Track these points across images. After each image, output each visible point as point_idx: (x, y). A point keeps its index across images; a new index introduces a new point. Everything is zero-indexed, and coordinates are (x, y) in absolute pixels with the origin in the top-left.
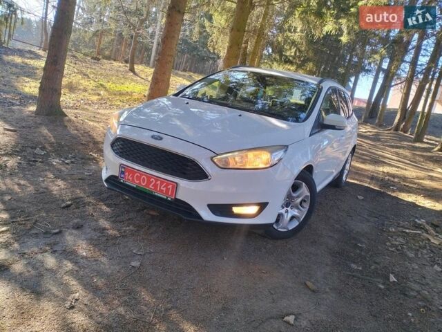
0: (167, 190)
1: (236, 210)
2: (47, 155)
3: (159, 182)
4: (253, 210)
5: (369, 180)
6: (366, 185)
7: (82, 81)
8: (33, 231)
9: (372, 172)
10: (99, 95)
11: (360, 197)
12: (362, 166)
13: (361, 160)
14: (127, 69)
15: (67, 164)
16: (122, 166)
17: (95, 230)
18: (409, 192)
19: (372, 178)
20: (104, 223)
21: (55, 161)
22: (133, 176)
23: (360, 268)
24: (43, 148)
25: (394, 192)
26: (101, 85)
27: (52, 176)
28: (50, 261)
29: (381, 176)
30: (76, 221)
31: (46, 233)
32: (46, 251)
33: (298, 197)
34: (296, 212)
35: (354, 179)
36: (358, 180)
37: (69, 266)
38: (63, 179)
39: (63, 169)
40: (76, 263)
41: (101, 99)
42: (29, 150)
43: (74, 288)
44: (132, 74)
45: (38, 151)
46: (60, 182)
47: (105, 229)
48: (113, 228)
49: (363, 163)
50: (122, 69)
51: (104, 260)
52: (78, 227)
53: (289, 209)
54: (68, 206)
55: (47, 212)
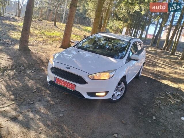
0: (72, 87)
1: (97, 94)
2: (25, 69)
3: (69, 84)
4: (104, 94)
5: (150, 74)
6: (149, 77)
7: (35, 31)
8: (24, 103)
9: (152, 70)
10: (42, 38)
11: (146, 83)
12: (148, 68)
13: (148, 65)
14: (53, 24)
15: (33, 72)
16: (55, 78)
17: (46, 102)
18: (166, 79)
19: (152, 73)
20: (49, 99)
21: (28, 72)
22: (59, 82)
23: (143, 114)
24: (23, 66)
25: (160, 79)
26: (43, 33)
27: (28, 78)
28: (31, 115)
29: (155, 72)
30: (38, 98)
31: (29, 104)
32: (29, 111)
33: (120, 87)
34: (119, 93)
35: (144, 74)
36: (146, 74)
37: (38, 117)
38: (32, 80)
39: (32, 75)
40: (40, 115)
41: (43, 40)
42: (18, 67)
43: (41, 125)
44: (55, 27)
45: (21, 67)
46: (31, 81)
47: (49, 101)
48: (52, 101)
49: (149, 66)
50: (51, 25)
51: (50, 114)
52: (40, 101)
53: (117, 92)
54: (35, 92)
55: (28, 95)
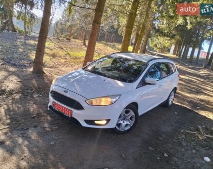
0: (69, 113)
1: (96, 122)
2: (33, 93)
3: (66, 110)
4: (104, 122)
5: (187, 103)
7: (60, 52)
8: (18, 128)
10: (66, 59)
15: (40, 97)
16: (53, 102)
17: (41, 128)
19: (190, 102)
20: (46, 125)
21: (35, 96)
22: (57, 107)
23: (153, 149)
24: (32, 90)
25: (198, 110)
26: (68, 53)
27: (32, 103)
28: (20, 141)
29: (196, 101)
30: (35, 124)
31: (22, 129)
32: (20, 137)
33: (129, 116)
34: (128, 123)
36: (181, 103)
37: (26, 143)
38: (37, 104)
39: (38, 99)
40: (29, 142)
42: (26, 91)
43: (26, 152)
44: (84, 46)
46: (35, 106)
47: (46, 128)
48: (49, 127)
50: (80, 44)
51: (41, 141)
52: (35, 127)
53: (125, 121)
54: (35, 117)
55: (25, 120)
